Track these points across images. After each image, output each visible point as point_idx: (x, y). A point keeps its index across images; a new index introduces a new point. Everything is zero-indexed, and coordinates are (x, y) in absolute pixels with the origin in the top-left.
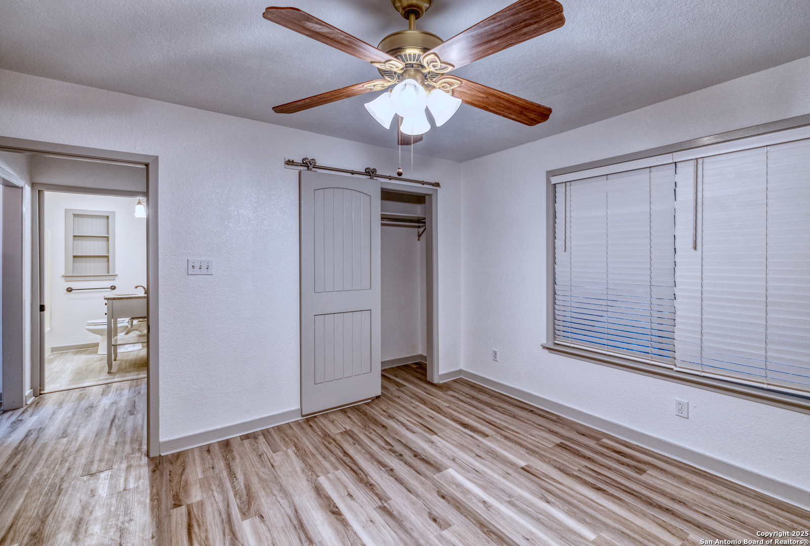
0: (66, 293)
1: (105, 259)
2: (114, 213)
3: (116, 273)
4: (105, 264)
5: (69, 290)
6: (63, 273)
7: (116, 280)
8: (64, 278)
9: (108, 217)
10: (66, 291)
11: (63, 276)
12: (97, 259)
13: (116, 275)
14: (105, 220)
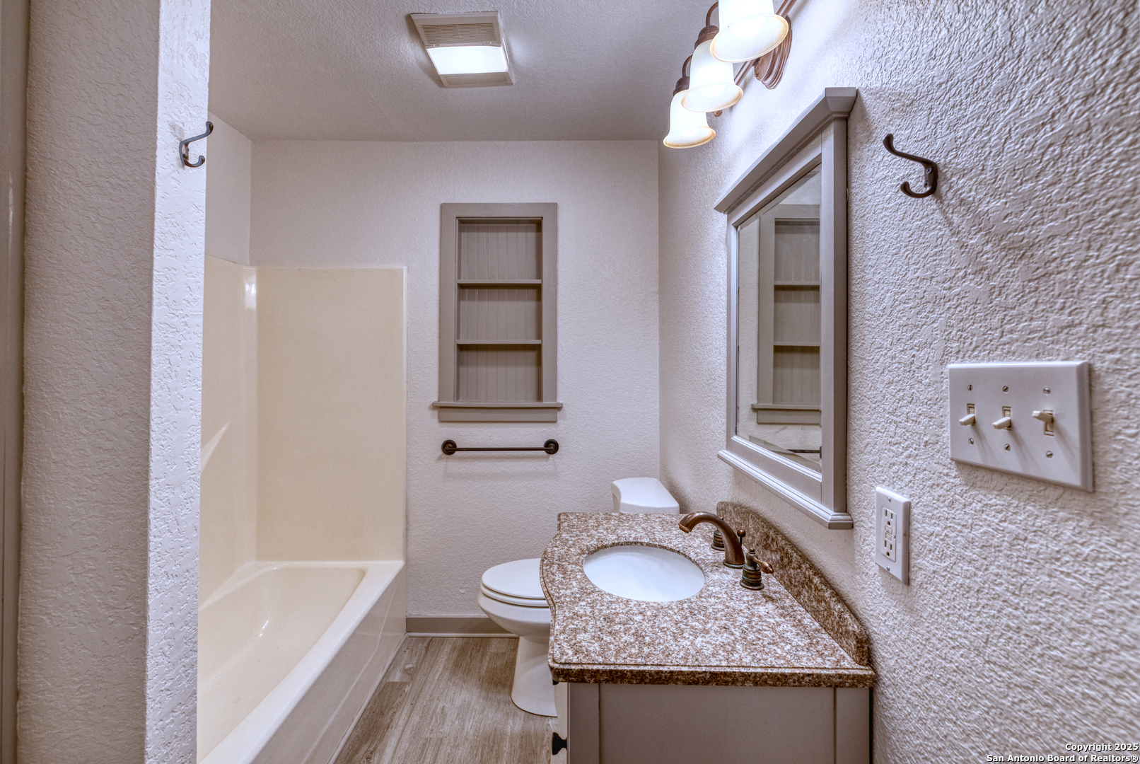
0: (440, 458)
1: (532, 355)
2: (554, 207)
3: (560, 400)
4: (532, 370)
5: (449, 448)
6: (435, 399)
7: (560, 422)
8: (436, 412)
9: (538, 224)
10: (440, 452)
11: (435, 407)
12: (512, 355)
13: (559, 408)
14: (532, 235)
